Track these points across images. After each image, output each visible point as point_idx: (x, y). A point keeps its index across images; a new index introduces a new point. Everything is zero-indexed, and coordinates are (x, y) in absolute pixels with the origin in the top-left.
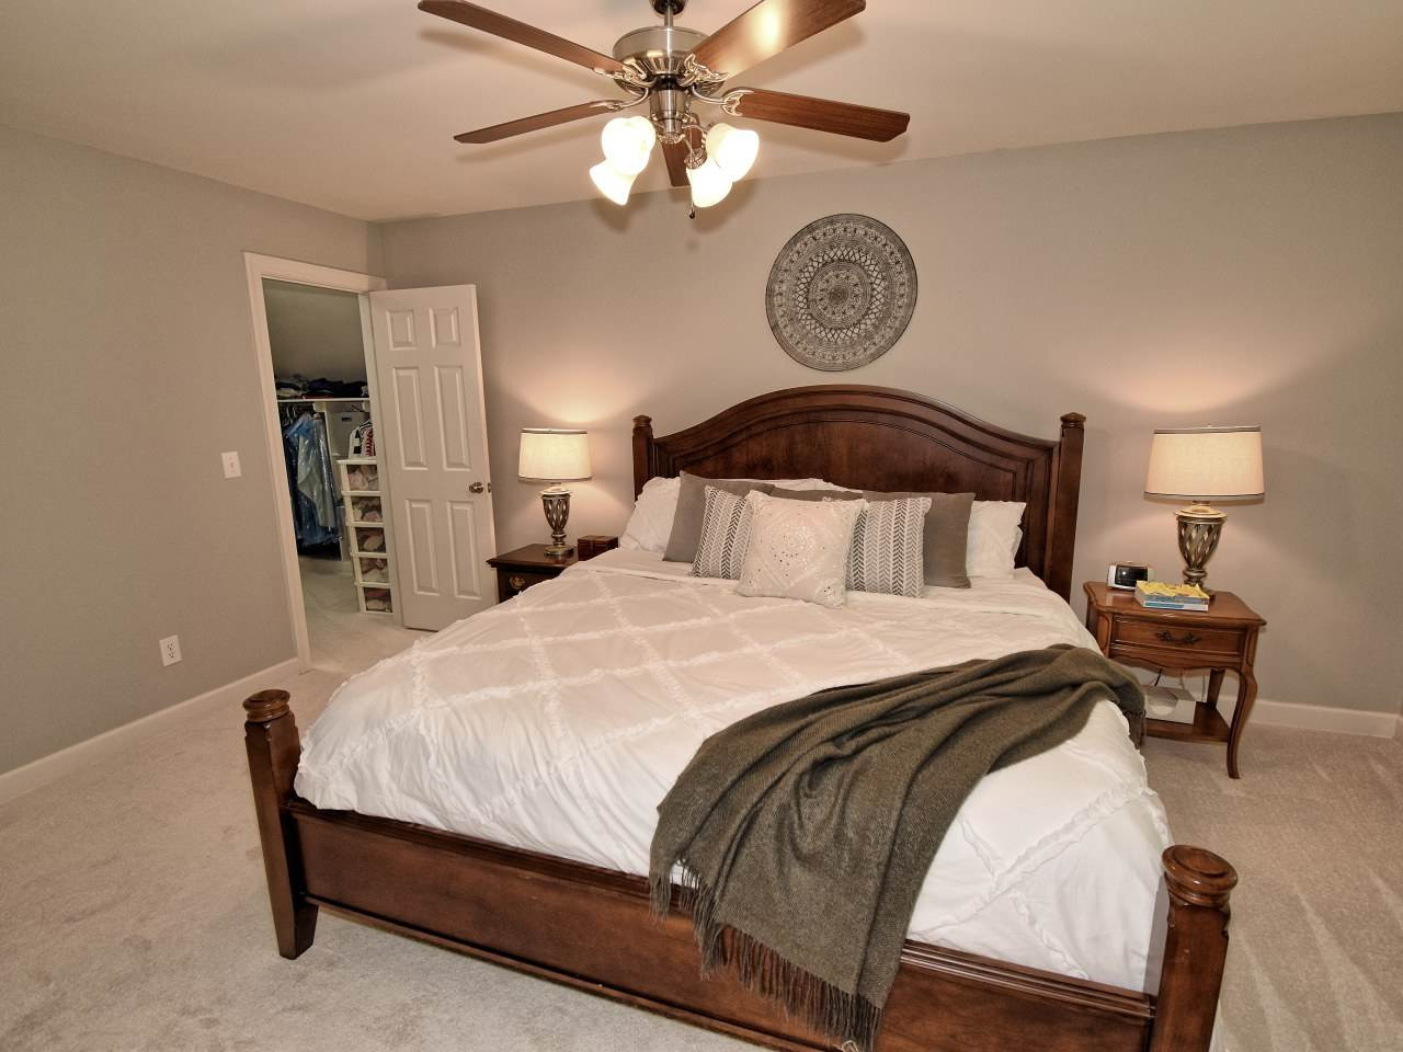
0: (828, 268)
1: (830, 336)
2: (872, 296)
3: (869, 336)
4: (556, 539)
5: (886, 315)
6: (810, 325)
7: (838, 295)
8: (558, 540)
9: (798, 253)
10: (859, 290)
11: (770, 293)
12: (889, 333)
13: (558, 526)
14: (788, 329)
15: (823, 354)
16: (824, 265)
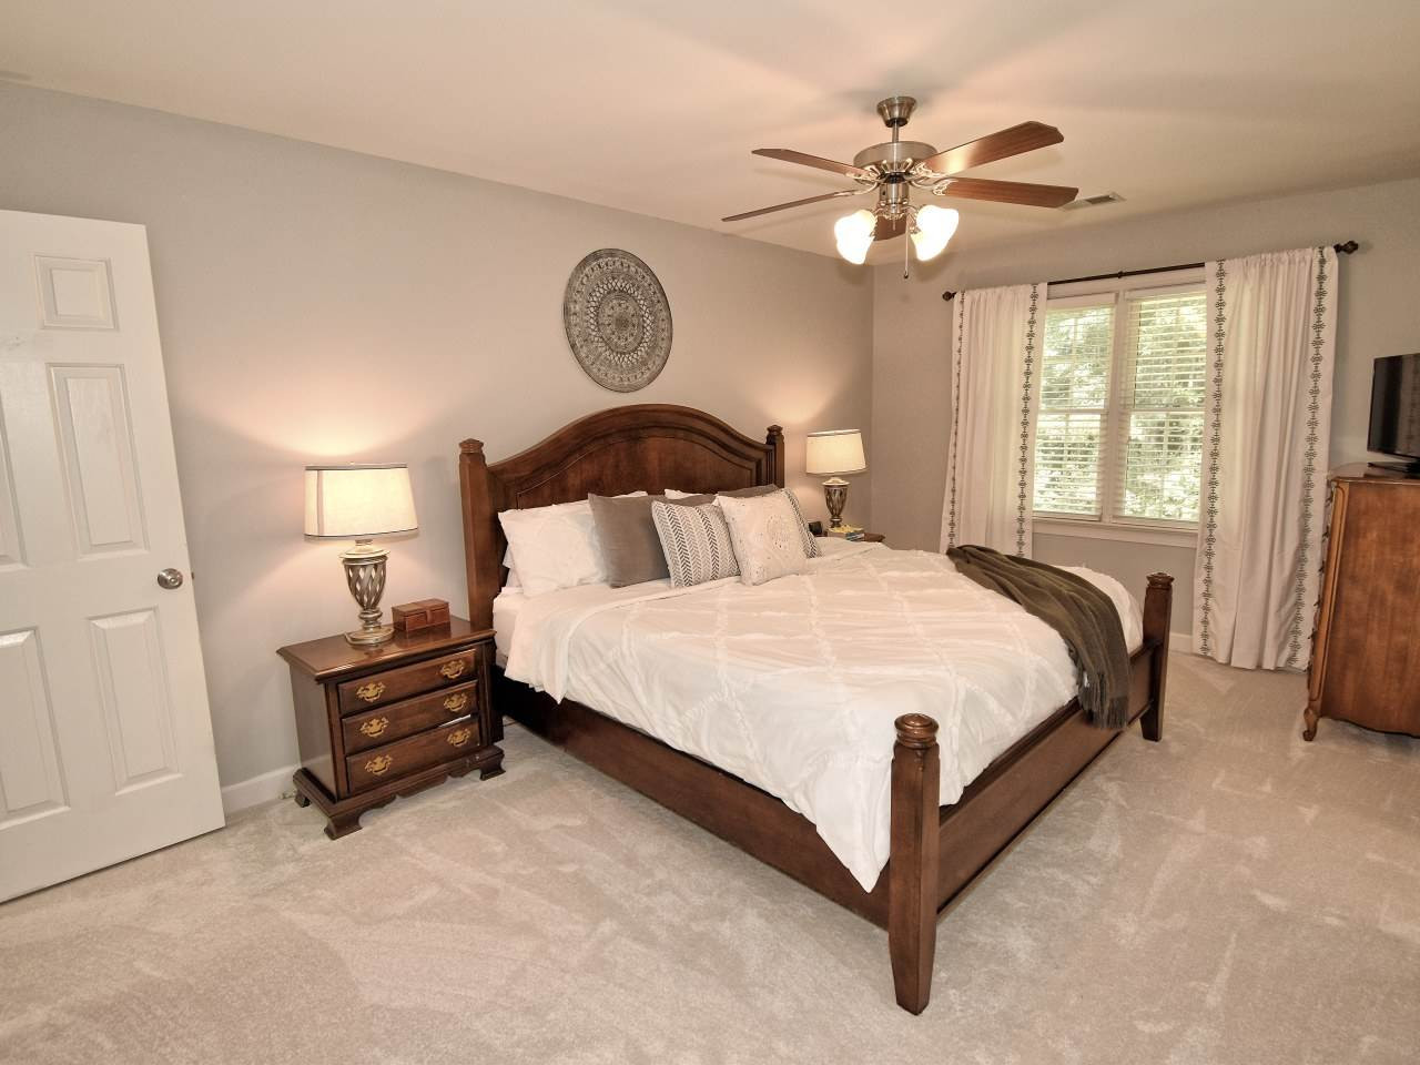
0: (612, 296)
1: (616, 359)
2: (644, 327)
3: (644, 363)
4: (367, 620)
5: (654, 347)
6: (602, 348)
7: (622, 323)
8: (369, 623)
9: (587, 275)
10: (635, 321)
11: (566, 311)
12: (659, 361)
13: (367, 600)
14: (585, 349)
15: (614, 377)
16: (609, 293)
